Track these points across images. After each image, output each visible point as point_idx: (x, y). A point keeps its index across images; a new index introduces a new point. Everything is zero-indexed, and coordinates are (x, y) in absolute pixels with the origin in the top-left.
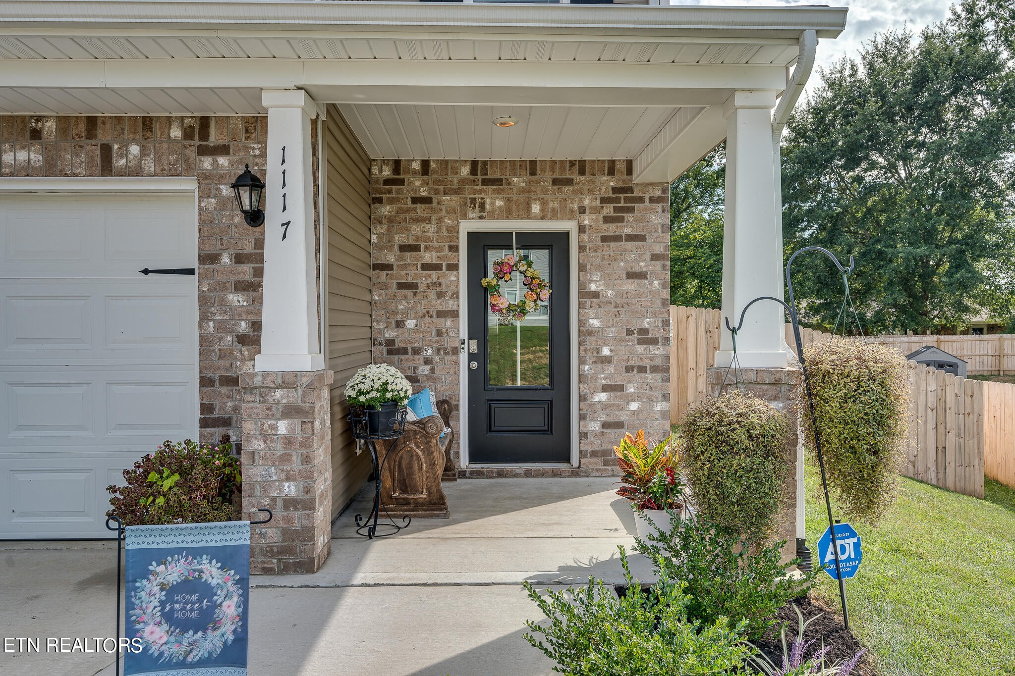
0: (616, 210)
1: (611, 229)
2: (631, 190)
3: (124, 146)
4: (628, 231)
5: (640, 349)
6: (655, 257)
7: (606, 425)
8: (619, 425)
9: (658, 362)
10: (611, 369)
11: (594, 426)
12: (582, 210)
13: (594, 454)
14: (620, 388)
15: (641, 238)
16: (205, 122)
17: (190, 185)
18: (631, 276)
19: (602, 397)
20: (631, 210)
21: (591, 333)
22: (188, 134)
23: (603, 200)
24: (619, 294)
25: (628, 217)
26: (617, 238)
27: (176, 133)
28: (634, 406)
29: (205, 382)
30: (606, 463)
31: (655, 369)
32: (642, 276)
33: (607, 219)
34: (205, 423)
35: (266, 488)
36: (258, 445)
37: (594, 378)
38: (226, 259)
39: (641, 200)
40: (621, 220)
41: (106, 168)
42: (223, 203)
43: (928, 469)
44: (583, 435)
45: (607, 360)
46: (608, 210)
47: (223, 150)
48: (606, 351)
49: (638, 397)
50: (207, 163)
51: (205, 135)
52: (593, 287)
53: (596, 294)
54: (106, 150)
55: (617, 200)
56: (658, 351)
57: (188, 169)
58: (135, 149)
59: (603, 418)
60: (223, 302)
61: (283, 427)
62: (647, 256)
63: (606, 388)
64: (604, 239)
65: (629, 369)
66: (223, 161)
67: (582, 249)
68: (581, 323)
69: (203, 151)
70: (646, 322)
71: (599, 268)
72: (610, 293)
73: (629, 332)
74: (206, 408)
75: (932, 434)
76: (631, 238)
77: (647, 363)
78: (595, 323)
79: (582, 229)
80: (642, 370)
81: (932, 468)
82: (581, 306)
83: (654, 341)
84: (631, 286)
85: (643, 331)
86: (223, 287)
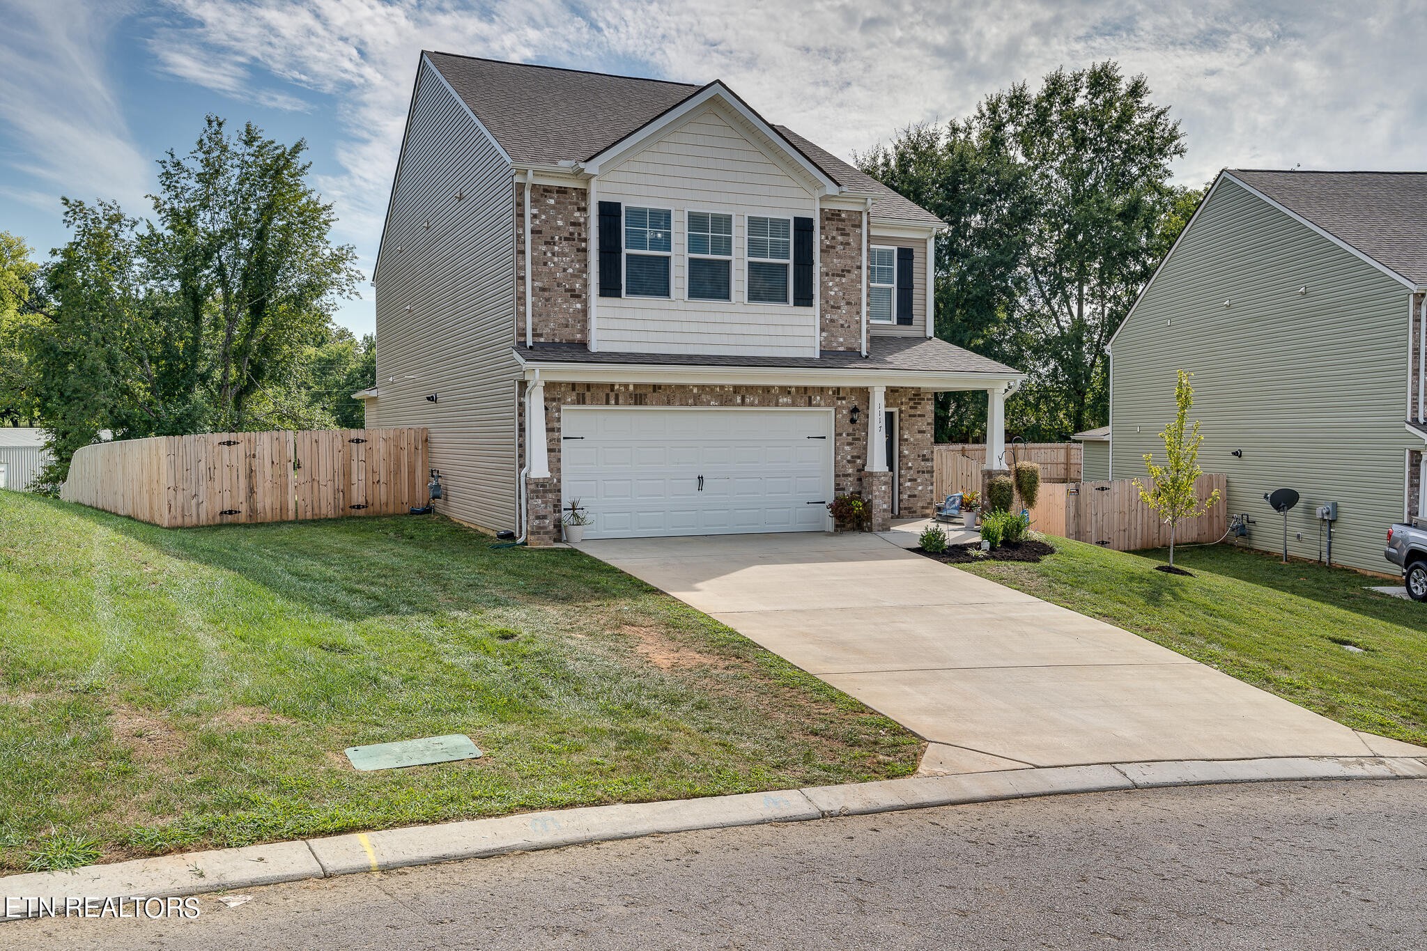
0: (915, 403)
1: (912, 412)
2: (920, 395)
3: (815, 397)
4: (919, 413)
5: (923, 463)
6: (928, 424)
7: (910, 496)
8: (915, 496)
9: (929, 469)
10: (912, 472)
11: (905, 497)
12: (902, 403)
13: (905, 508)
14: (915, 480)
15: (924, 416)
16: (838, 389)
17: (832, 410)
18: (920, 432)
19: (908, 484)
20: (920, 404)
21: (905, 457)
22: (834, 393)
23: (910, 399)
24: (915, 440)
25: (919, 407)
26: (914, 416)
27: (830, 393)
28: (920, 488)
29: (837, 476)
30: (909, 512)
31: (928, 472)
32: (923, 432)
33: (911, 408)
34: (836, 490)
35: (879, 505)
36: (877, 493)
37: (906, 476)
38: (844, 435)
39: (924, 399)
40: (916, 408)
41: (810, 404)
42: (844, 416)
44: (900, 501)
45: (910, 468)
46: (911, 404)
47: (844, 398)
48: (910, 464)
49: (922, 484)
50: (839, 402)
51: (839, 394)
52: (905, 437)
53: (906, 440)
54: (810, 398)
55: (915, 399)
56: (929, 464)
57: (834, 404)
58: (818, 398)
59: (909, 493)
60: (843, 449)
61: (883, 488)
62: (926, 424)
63: (910, 480)
64: (910, 416)
65: (918, 472)
66: (844, 402)
67: (900, 420)
68: (900, 452)
69: (838, 399)
70: (925, 452)
71: (908, 429)
72: (912, 439)
73: (919, 456)
74: (837, 485)
76: (920, 416)
77: (925, 469)
78: (906, 452)
79: (901, 412)
80: (923, 472)
82: (900, 445)
83: (928, 460)
84: (919, 436)
85: (924, 456)
86: (843, 444)
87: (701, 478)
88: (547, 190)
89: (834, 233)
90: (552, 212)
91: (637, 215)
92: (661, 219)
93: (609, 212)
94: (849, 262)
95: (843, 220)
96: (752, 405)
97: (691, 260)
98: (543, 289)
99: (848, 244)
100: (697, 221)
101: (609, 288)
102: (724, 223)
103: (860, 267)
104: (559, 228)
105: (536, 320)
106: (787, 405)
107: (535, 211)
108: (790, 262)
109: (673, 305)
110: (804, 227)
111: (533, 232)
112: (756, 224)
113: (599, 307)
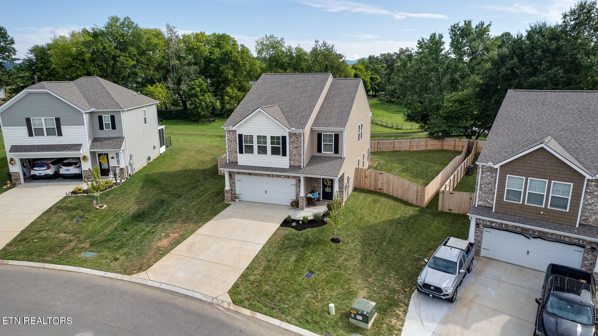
42: (296, 181)
43: (414, 202)
57: (295, 178)
74: (296, 197)
75: (415, 196)
81: (415, 202)
87: (266, 191)
88: (230, 131)
89: (295, 138)
90: (232, 135)
91: (246, 136)
92: (252, 137)
93: (240, 136)
94: (299, 145)
95: (297, 135)
96: (275, 177)
97: (258, 146)
98: (230, 151)
99: (298, 141)
100: (259, 137)
101: (241, 152)
102: (265, 137)
103: (301, 146)
104: (233, 139)
105: (229, 157)
106: (283, 178)
107: (228, 135)
108: (281, 146)
109: (254, 156)
110: (284, 138)
111: (228, 140)
112: (272, 138)
113: (239, 156)
